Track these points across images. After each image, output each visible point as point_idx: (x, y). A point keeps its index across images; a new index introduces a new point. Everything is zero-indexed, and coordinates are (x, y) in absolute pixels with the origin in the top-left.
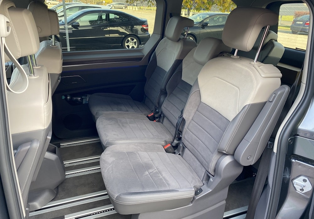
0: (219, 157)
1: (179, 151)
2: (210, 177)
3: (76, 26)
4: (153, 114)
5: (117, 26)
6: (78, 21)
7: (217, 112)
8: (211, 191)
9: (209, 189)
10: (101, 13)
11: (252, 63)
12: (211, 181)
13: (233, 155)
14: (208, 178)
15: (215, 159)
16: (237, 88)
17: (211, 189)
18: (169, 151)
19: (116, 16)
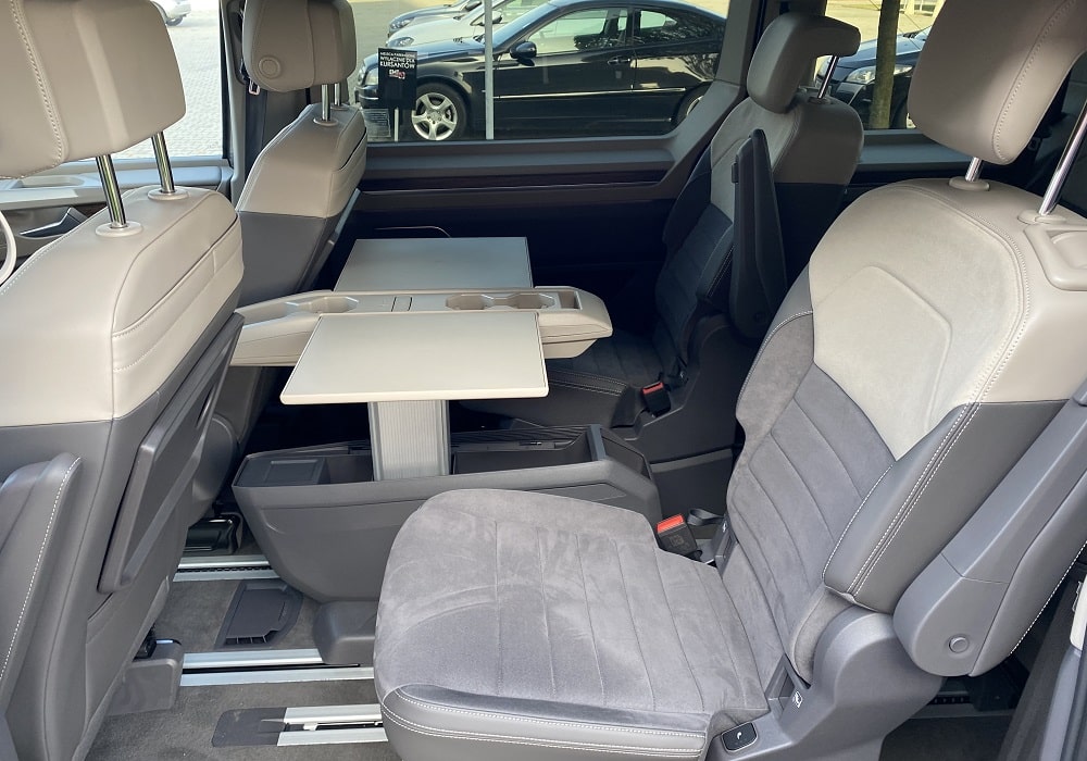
0: (831, 615)
1: (714, 551)
2: (793, 686)
3: (527, 56)
4: (661, 386)
5: (671, 56)
6: (534, 38)
7: (863, 418)
8: (788, 744)
9: (783, 735)
10: (614, 11)
11: (1029, 216)
12: (795, 705)
13: (889, 613)
14: (787, 687)
15: (815, 616)
16: (944, 325)
17: (791, 735)
18: (676, 543)
19: (669, 19)
